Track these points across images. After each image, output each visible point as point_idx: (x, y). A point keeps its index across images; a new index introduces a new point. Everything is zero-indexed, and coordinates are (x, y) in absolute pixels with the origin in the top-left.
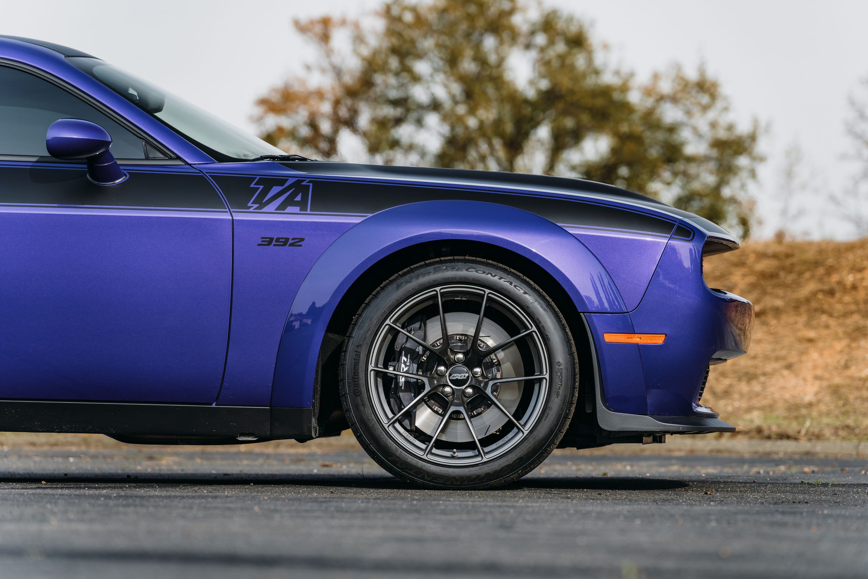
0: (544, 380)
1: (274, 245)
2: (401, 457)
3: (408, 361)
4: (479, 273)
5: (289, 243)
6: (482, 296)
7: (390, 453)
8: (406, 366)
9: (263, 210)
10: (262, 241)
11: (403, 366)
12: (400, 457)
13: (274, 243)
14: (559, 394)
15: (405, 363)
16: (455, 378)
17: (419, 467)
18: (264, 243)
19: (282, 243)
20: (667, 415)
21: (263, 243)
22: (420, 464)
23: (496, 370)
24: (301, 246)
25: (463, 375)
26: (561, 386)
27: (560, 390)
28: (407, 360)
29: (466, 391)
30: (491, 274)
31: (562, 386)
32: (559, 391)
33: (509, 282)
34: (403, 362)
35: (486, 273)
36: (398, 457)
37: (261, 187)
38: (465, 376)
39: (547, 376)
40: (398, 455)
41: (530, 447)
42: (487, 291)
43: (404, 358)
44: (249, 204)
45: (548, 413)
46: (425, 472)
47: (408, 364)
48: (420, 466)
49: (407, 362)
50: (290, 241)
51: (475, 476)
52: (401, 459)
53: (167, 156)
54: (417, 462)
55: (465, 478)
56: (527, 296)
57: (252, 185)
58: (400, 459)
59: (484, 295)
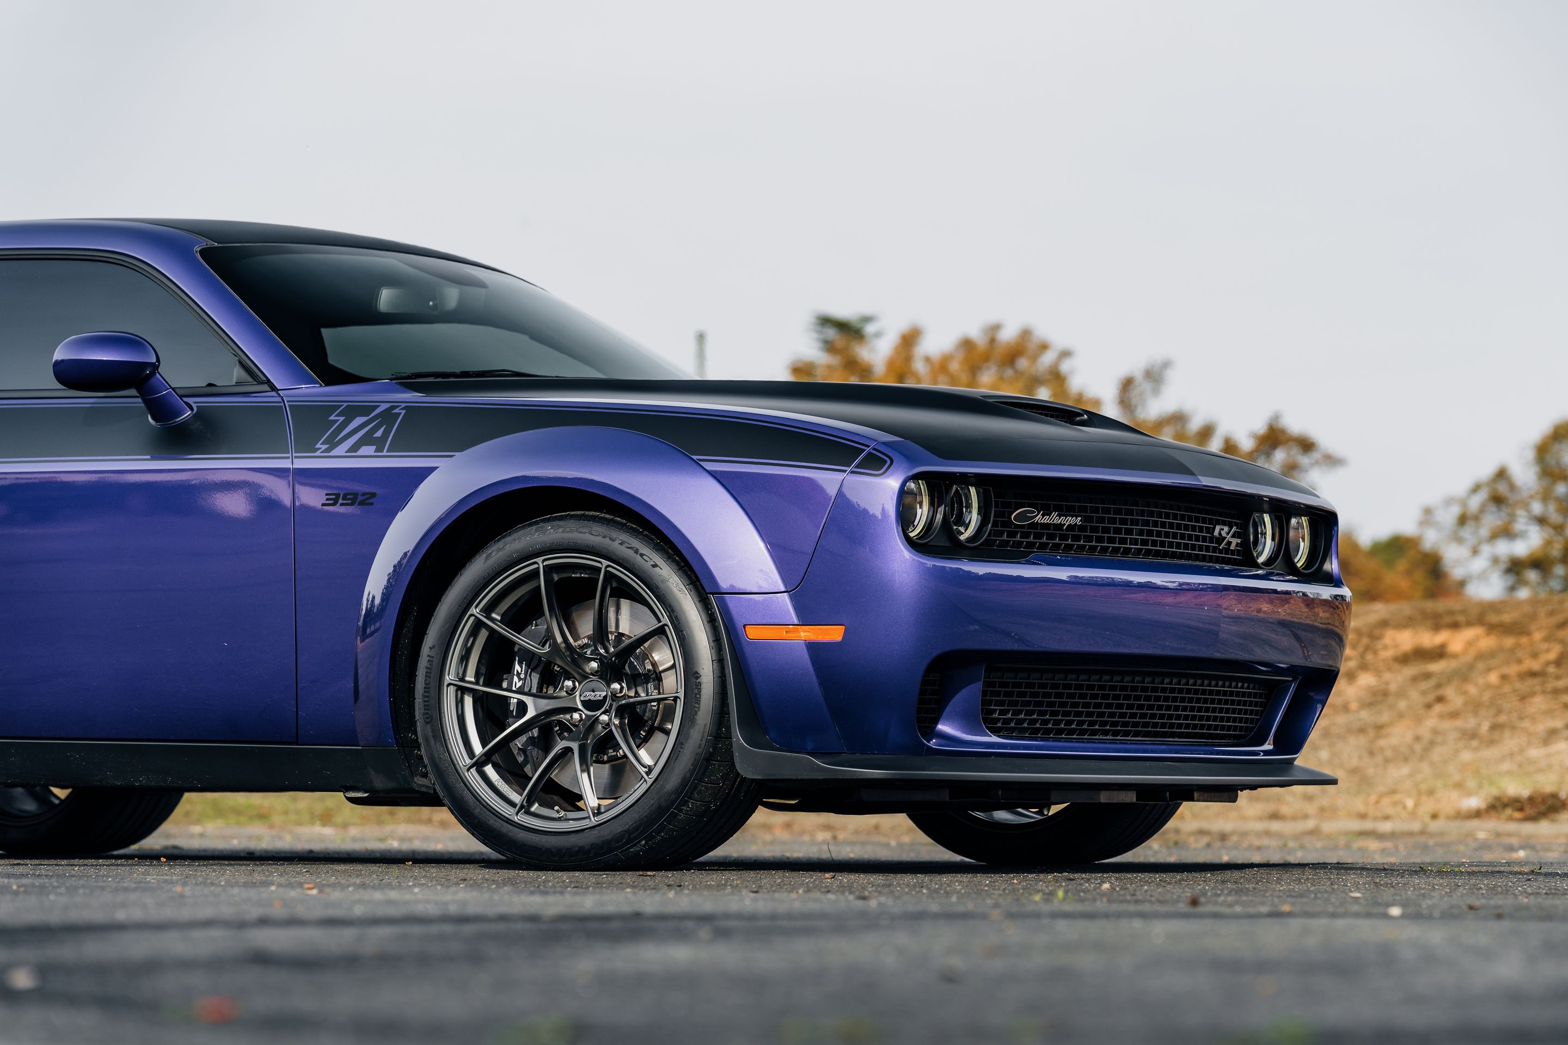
1: (342, 505)
3: (523, 672)
4: (593, 535)
5: (358, 501)
6: (599, 569)
8: (520, 679)
9: (332, 454)
10: (327, 499)
11: (516, 679)
13: (340, 501)
15: (518, 674)
16: (587, 699)
18: (330, 502)
19: (350, 502)
20: (869, 754)
21: (328, 502)
23: (652, 686)
24: (372, 504)
25: (598, 693)
28: (521, 671)
30: (609, 538)
34: (515, 673)
37: (342, 419)
38: (600, 695)
41: (652, 804)
42: (605, 563)
43: (517, 667)
44: (318, 446)
47: (522, 676)
49: (521, 673)
50: (360, 498)
51: (577, 849)
53: (256, 381)
55: (564, 850)
56: (657, 569)
57: (332, 418)
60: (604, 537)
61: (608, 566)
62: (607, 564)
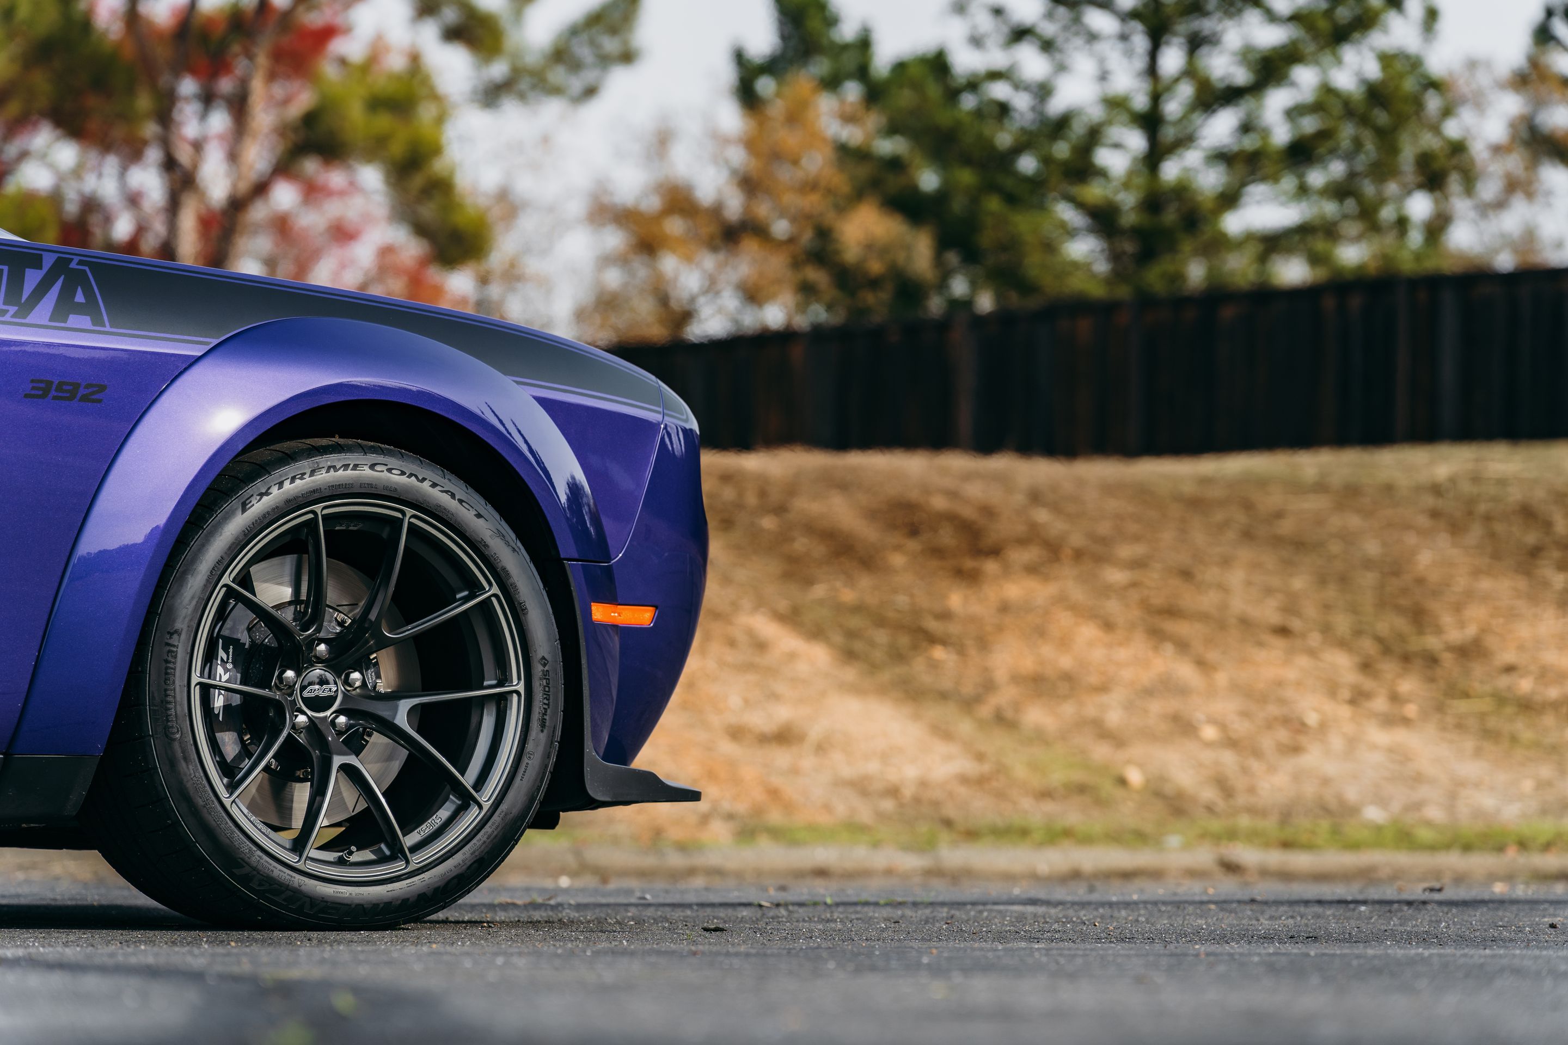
0: (515, 697)
1: (55, 398)
2: (260, 867)
3: (230, 660)
4: (394, 474)
5: (79, 395)
6: (400, 523)
7: (239, 860)
9: (29, 320)
10: (33, 388)
12: (258, 867)
13: (53, 393)
14: (545, 725)
16: (312, 695)
17: (296, 888)
18: (36, 392)
19: (67, 394)
21: (33, 392)
22: (296, 880)
24: (99, 401)
26: (549, 707)
27: (546, 715)
28: (228, 659)
29: (337, 721)
30: (416, 477)
31: (551, 707)
32: (545, 717)
33: (450, 494)
35: (406, 474)
36: (254, 869)
37: (5, 269)
38: (330, 689)
39: (521, 688)
40: (255, 865)
41: (496, 836)
42: (409, 512)
45: (527, 764)
46: (306, 896)
48: (296, 885)
50: (82, 392)
51: (399, 902)
52: (261, 873)
54: (291, 877)
56: (481, 522)
58: (258, 873)
59: (402, 521)
60: (411, 475)
61: (414, 516)
62: (412, 514)
